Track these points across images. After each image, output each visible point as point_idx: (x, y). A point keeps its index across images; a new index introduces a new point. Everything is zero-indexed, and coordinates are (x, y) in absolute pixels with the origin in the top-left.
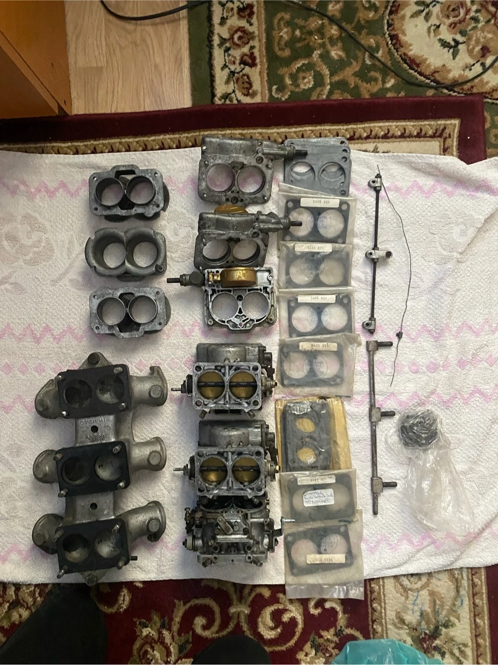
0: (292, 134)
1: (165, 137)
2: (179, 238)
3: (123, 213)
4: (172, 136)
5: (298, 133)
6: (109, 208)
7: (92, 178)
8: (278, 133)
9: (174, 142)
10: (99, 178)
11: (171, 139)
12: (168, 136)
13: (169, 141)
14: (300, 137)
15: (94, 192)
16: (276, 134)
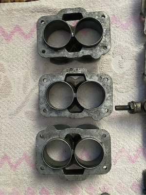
3: (70, 55)
6: (56, 50)
7: (40, 21)
10: (47, 21)
15: (42, 35)
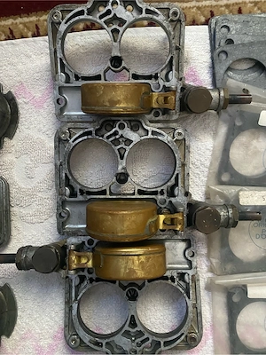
0: (223, 9)
1: (14, 22)
2: (34, 183)
4: (26, 20)
5: (231, 8)
8: (199, 8)
9: (28, 28)
11: (24, 24)
12: (19, 20)
13: (21, 26)
14: (236, 12)
16: (194, 10)
